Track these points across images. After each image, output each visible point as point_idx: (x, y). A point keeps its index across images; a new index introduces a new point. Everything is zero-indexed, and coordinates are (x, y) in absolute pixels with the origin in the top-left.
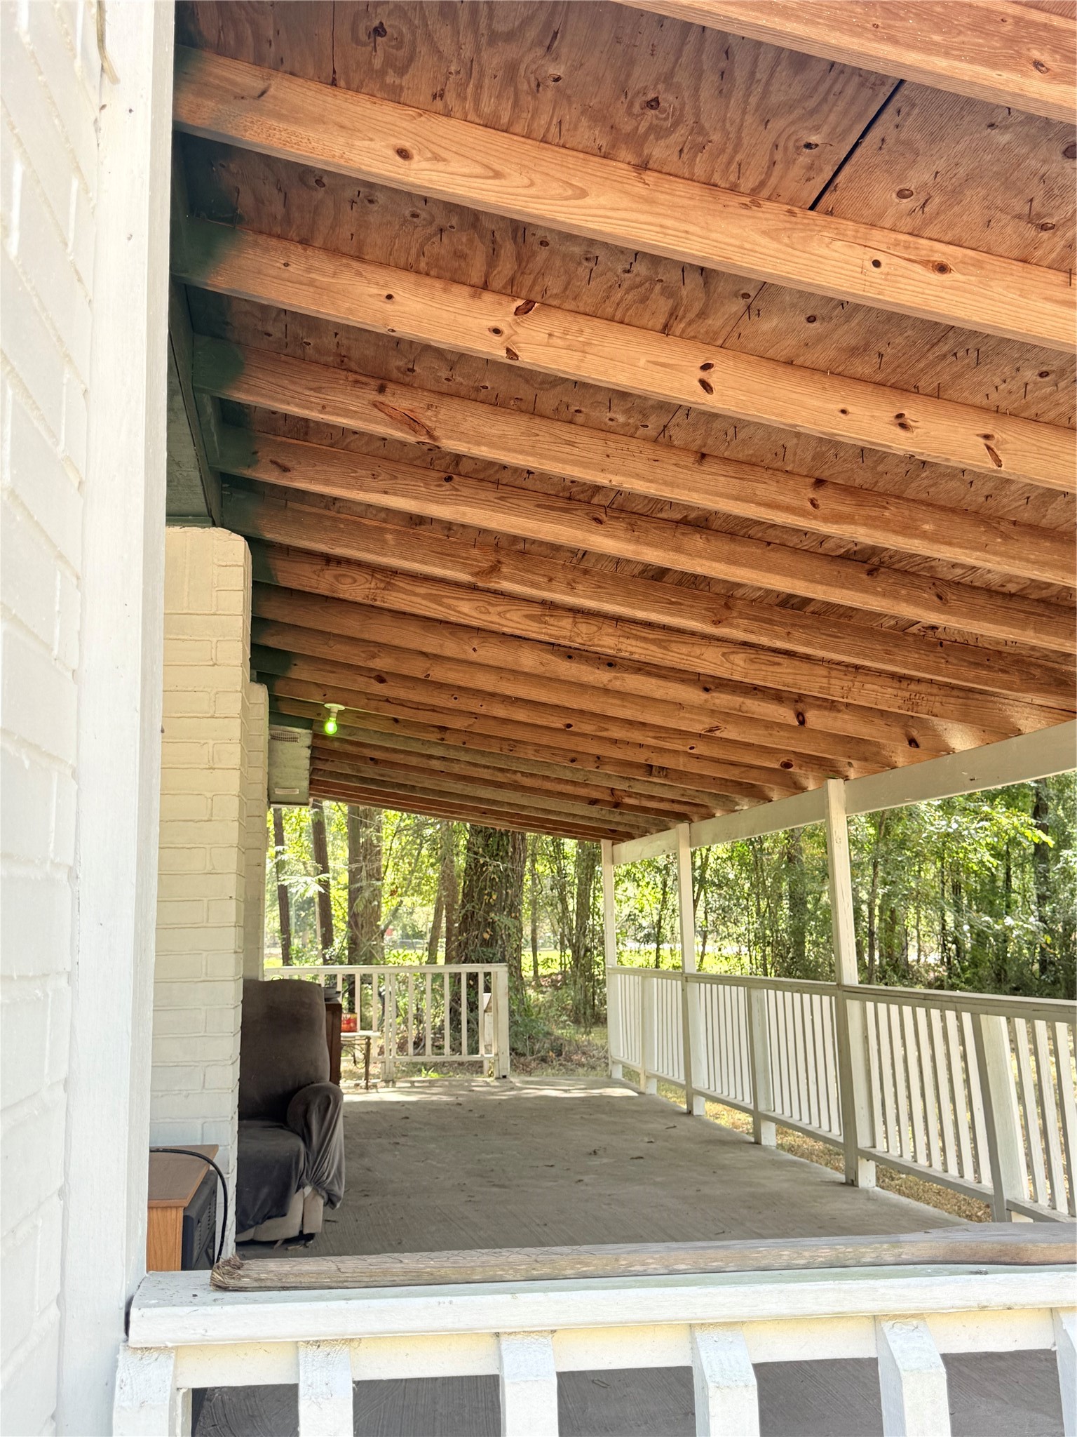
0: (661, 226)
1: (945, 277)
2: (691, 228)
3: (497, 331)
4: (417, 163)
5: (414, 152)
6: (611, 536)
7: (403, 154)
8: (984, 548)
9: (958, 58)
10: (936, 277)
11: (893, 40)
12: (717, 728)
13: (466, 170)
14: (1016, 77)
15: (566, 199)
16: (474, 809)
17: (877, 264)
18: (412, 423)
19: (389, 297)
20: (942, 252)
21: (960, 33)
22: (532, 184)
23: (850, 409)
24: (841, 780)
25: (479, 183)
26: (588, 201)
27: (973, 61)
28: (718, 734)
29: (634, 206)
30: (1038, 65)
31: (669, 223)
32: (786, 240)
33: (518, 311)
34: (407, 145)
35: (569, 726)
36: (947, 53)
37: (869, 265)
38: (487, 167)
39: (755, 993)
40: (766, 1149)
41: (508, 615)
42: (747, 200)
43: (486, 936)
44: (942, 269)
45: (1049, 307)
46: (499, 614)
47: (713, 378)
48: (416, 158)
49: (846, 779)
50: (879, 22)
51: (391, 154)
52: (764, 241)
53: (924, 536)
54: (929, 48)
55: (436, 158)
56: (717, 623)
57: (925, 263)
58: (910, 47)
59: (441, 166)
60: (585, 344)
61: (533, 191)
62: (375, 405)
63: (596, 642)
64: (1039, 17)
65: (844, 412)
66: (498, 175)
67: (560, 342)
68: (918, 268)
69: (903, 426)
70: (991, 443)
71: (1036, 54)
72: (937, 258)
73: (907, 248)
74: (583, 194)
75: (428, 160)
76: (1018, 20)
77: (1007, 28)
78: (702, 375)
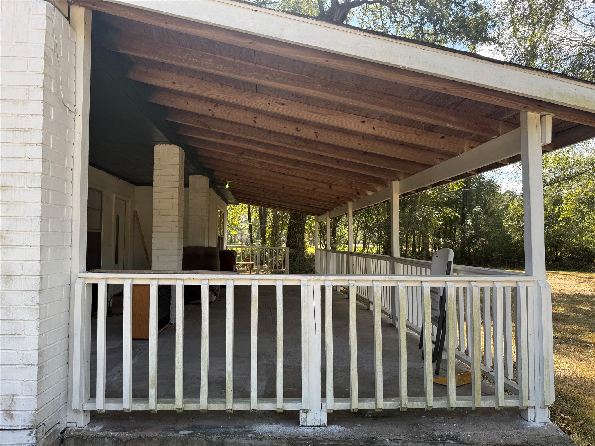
0: (225, 96)
1: (284, 107)
2: (232, 97)
3: (210, 110)
4: (177, 85)
5: (176, 83)
6: (261, 147)
7: (174, 83)
8: (333, 153)
9: (252, 77)
10: (281, 106)
11: (240, 75)
12: (315, 189)
13: (186, 86)
14: (263, 81)
15: (206, 91)
16: (279, 207)
17: (269, 104)
18: (205, 125)
19: (187, 103)
20: (283, 101)
21: (253, 72)
22: (199, 88)
23: (286, 127)
24: (352, 202)
25: (189, 89)
26: (211, 91)
27: (255, 78)
28: (316, 190)
29: (220, 92)
30: (267, 78)
31: (227, 96)
32: (251, 99)
33: (215, 106)
34: (174, 81)
35: (283, 187)
36: (250, 77)
37: (268, 104)
38: (191, 85)
39: (337, 254)
40: (338, 292)
41: (253, 162)
42: (243, 91)
43: (294, 240)
44: (283, 104)
45: (305, 112)
46: (250, 162)
47: (257, 120)
48: (176, 84)
49: (353, 201)
50: (237, 71)
51: (171, 83)
52: (246, 99)
53: (320, 150)
54: (246, 76)
55: (180, 84)
56: (295, 166)
57: (279, 103)
58: (243, 76)
59: (181, 85)
60: (229, 113)
61: (200, 90)
62: (197, 121)
63: (274, 169)
64: (268, 68)
65: (285, 127)
66: (192, 87)
67: (224, 112)
68: (278, 104)
69: (298, 130)
70: (317, 134)
71: (267, 76)
72: (282, 102)
73: (276, 100)
74: (210, 90)
75: (178, 84)
76: (264, 69)
77: (262, 71)
78: (254, 119)
